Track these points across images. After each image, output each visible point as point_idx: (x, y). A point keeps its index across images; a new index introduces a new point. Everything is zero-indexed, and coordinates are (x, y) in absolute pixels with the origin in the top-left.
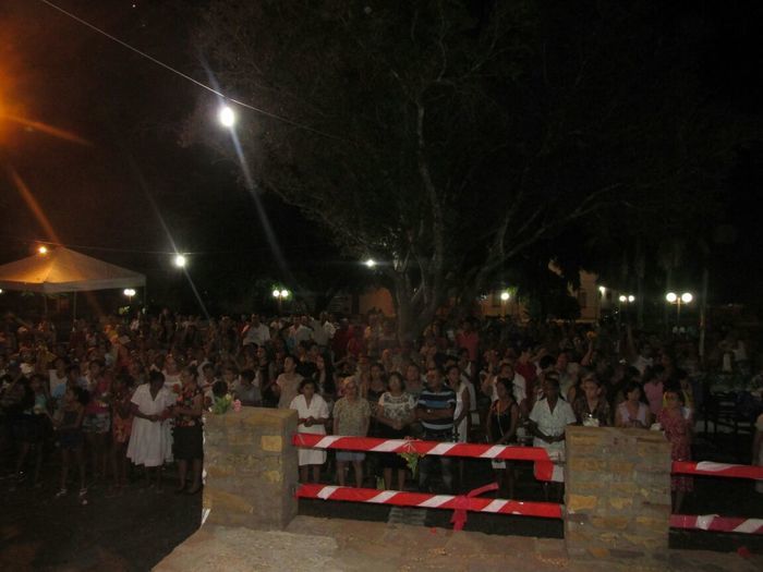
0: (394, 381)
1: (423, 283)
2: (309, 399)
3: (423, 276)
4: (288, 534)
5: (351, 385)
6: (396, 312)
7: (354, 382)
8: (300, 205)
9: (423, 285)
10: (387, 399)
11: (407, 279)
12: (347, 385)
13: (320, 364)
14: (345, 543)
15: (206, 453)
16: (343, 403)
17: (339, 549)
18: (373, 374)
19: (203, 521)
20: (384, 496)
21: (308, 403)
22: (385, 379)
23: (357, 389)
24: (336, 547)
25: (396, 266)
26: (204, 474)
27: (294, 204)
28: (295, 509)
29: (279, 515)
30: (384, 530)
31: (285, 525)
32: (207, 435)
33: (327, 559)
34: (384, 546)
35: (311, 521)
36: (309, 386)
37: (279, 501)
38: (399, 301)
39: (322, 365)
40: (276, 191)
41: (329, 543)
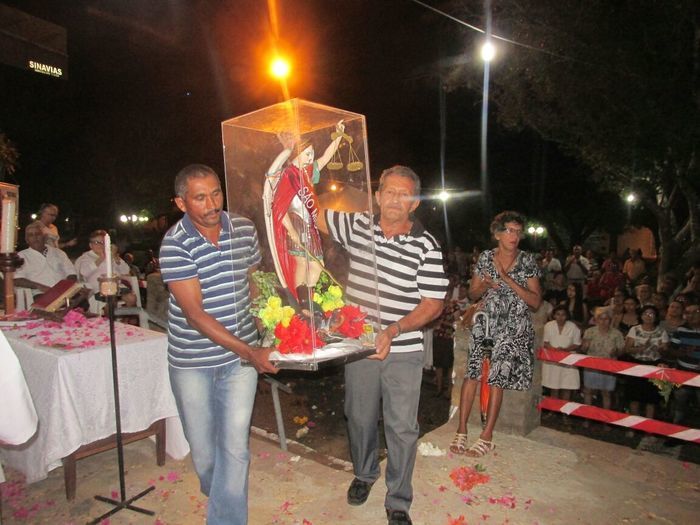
0: (649, 315)
1: (691, 219)
2: (561, 325)
3: (691, 212)
4: (529, 441)
5: (604, 316)
6: (658, 254)
7: (607, 313)
8: (558, 141)
9: (690, 222)
10: (638, 333)
11: (672, 216)
12: (599, 316)
13: (571, 292)
14: (586, 460)
15: (456, 356)
16: (593, 332)
17: (579, 463)
18: (627, 307)
19: (452, 416)
20: (631, 421)
21: (561, 330)
22: (639, 312)
23: (610, 320)
24: (576, 460)
25: (659, 201)
26: (454, 375)
27: (552, 140)
28: (537, 419)
29: (521, 422)
30: (629, 455)
31: (527, 431)
32: (457, 340)
33: (567, 470)
34: (628, 469)
35: (552, 433)
36: (561, 312)
37: (522, 409)
38: (661, 238)
39: (574, 294)
40: (535, 127)
41: (569, 456)
